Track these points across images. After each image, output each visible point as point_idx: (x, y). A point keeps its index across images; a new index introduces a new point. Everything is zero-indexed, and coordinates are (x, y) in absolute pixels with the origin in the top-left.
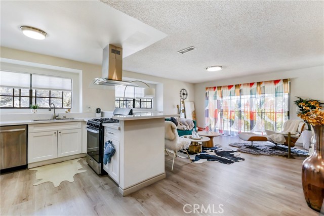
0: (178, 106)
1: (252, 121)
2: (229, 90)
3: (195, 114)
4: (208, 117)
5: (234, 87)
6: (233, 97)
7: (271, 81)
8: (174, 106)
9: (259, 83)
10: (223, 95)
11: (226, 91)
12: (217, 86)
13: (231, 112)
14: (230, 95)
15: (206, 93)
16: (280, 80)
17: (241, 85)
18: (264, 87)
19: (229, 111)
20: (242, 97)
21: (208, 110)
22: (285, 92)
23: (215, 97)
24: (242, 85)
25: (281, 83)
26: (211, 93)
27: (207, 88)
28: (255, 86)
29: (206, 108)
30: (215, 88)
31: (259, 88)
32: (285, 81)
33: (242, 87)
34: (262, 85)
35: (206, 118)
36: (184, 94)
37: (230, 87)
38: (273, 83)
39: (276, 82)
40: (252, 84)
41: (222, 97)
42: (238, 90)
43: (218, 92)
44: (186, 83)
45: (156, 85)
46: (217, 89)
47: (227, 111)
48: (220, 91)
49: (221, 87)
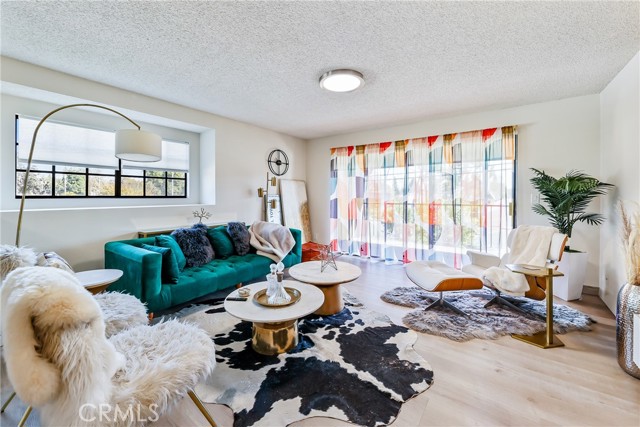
0: (260, 191)
1: (432, 228)
2: (382, 155)
3: (307, 212)
4: (336, 217)
5: (393, 146)
6: (390, 171)
7: (476, 131)
8: (250, 193)
9: (448, 137)
10: (370, 166)
11: (374, 156)
12: (354, 145)
13: (385, 205)
14: (385, 167)
15: (332, 161)
16: (495, 129)
17: (407, 141)
18: (460, 145)
19: (382, 202)
20: (410, 169)
21: (336, 200)
22: (506, 158)
23: (351, 169)
24: (410, 142)
25: (498, 136)
26: (343, 161)
27: (333, 150)
28: (439, 144)
29: (333, 197)
30: (350, 149)
31: (448, 148)
32: (507, 130)
33: (409, 147)
34: (455, 141)
35: (333, 220)
36: (278, 163)
37: (384, 146)
38: (479, 137)
39: (487, 133)
40: (432, 140)
41: (366, 171)
42: (401, 154)
43: (358, 158)
44: (285, 135)
45: (198, 135)
46: (354, 151)
47: (377, 203)
48: (361, 156)
49: (364, 147)
